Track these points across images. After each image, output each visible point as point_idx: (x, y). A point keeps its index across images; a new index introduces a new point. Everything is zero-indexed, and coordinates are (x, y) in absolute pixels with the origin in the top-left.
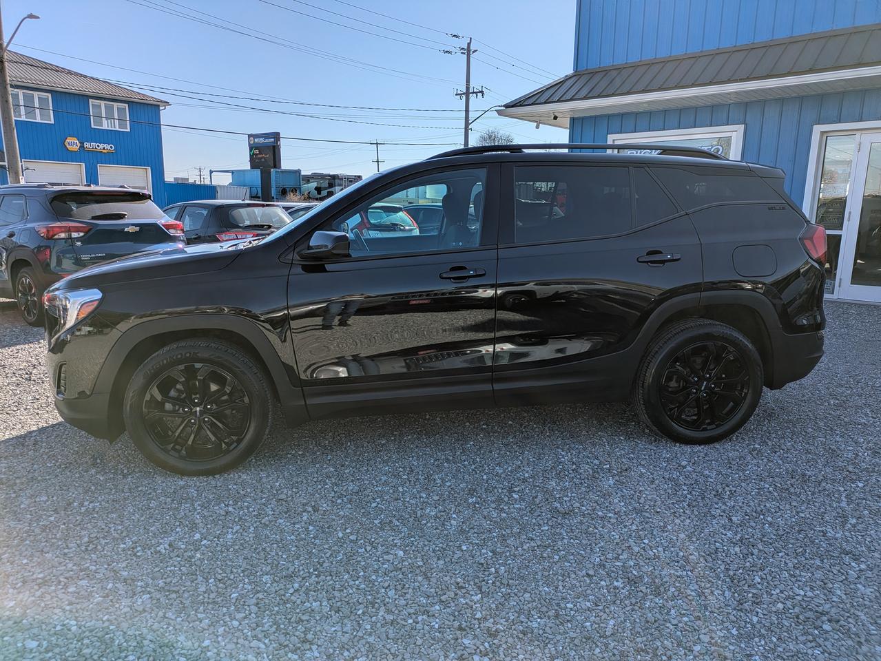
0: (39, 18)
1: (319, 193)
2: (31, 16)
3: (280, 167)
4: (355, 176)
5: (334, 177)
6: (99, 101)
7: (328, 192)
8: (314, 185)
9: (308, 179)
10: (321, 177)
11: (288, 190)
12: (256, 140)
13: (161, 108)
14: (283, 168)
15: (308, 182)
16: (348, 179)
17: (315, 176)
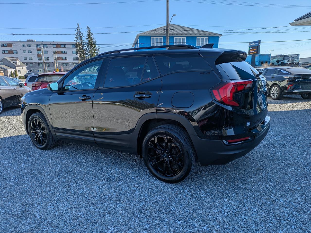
0: (176, 15)
1: (278, 63)
2: (174, 15)
3: (259, 54)
4: (296, 55)
5: (285, 56)
6: (199, 37)
7: (282, 62)
8: (276, 59)
9: (274, 57)
10: (280, 56)
11: (264, 62)
12: (252, 44)
13: (219, 37)
14: (260, 54)
15: (274, 58)
16: (292, 56)
17: (278, 56)
